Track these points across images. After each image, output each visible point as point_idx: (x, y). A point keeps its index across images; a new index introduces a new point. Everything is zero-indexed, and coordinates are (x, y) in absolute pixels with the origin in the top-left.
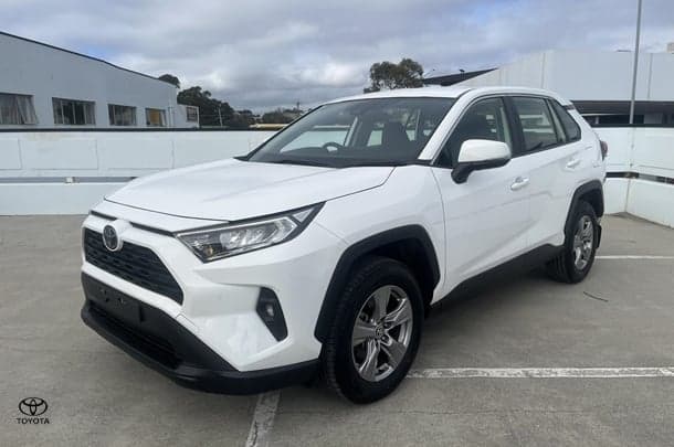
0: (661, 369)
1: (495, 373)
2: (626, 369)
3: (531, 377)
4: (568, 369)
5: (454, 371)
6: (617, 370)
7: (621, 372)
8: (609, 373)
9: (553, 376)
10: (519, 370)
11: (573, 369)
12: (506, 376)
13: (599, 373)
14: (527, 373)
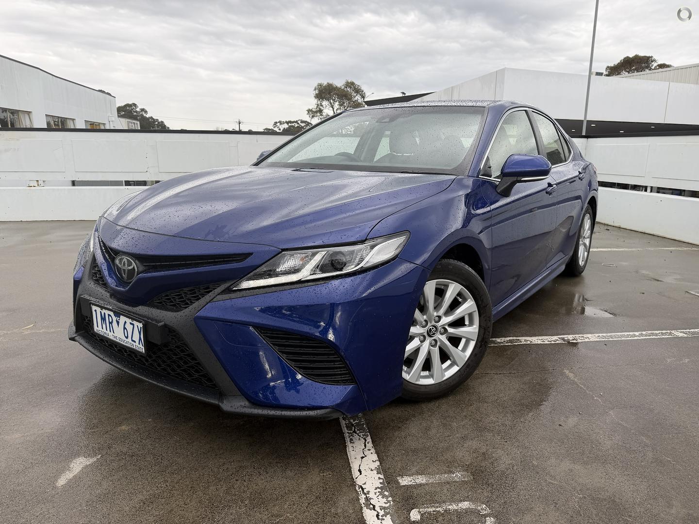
0: (673, 332)
1: (536, 340)
2: (644, 333)
3: (569, 342)
4: (597, 335)
5: (499, 340)
6: (637, 334)
7: (642, 335)
8: (632, 336)
9: (587, 340)
10: (555, 338)
11: (600, 335)
12: (547, 342)
13: (622, 336)
14: (563, 339)
